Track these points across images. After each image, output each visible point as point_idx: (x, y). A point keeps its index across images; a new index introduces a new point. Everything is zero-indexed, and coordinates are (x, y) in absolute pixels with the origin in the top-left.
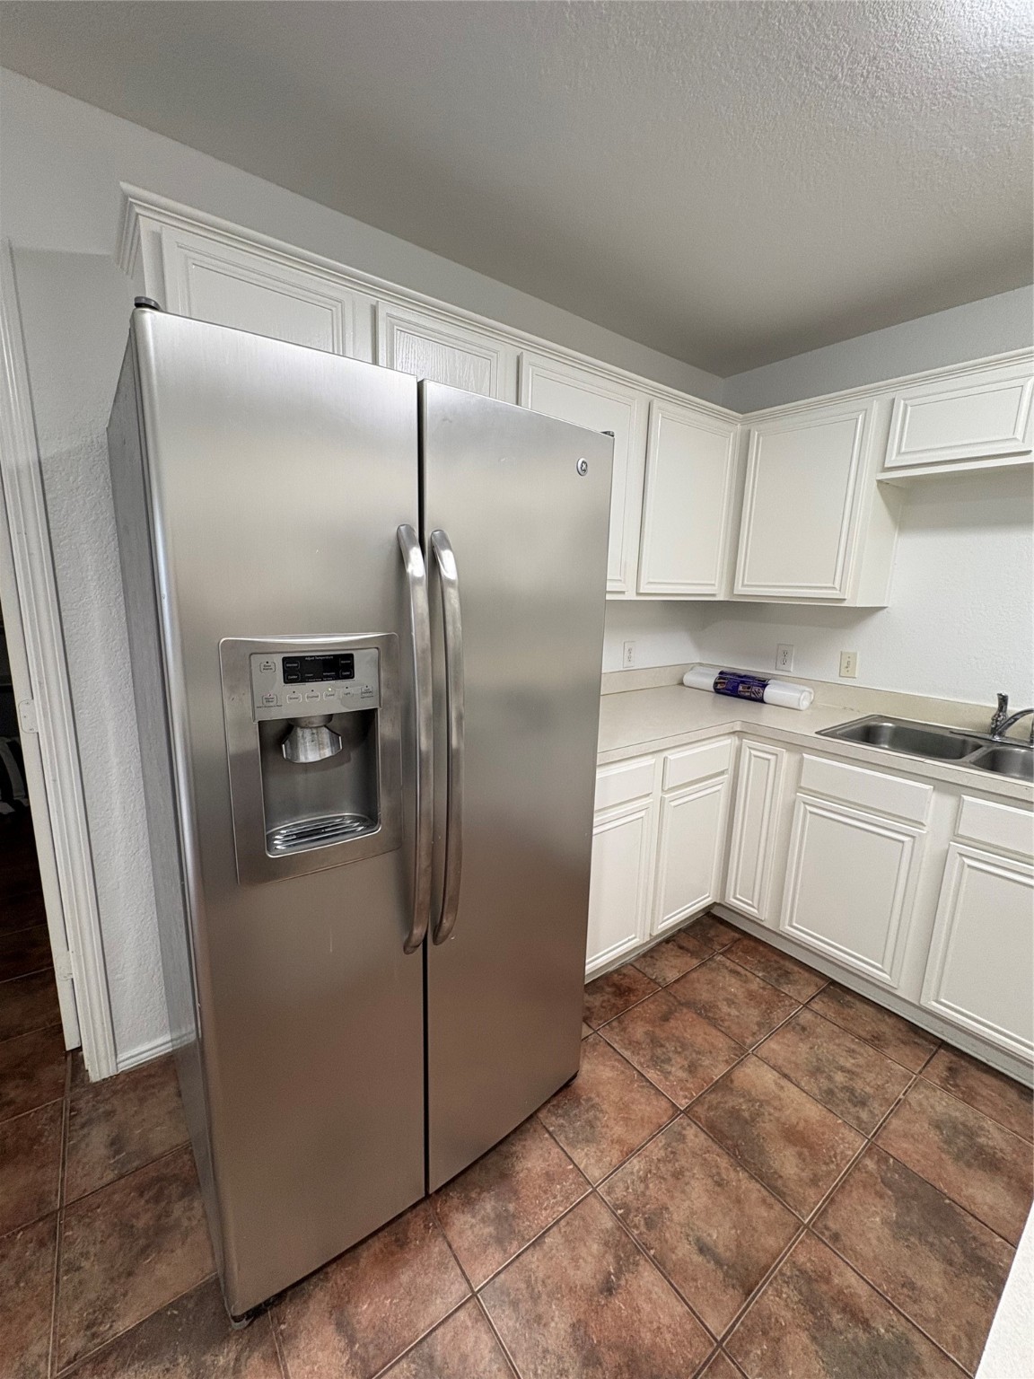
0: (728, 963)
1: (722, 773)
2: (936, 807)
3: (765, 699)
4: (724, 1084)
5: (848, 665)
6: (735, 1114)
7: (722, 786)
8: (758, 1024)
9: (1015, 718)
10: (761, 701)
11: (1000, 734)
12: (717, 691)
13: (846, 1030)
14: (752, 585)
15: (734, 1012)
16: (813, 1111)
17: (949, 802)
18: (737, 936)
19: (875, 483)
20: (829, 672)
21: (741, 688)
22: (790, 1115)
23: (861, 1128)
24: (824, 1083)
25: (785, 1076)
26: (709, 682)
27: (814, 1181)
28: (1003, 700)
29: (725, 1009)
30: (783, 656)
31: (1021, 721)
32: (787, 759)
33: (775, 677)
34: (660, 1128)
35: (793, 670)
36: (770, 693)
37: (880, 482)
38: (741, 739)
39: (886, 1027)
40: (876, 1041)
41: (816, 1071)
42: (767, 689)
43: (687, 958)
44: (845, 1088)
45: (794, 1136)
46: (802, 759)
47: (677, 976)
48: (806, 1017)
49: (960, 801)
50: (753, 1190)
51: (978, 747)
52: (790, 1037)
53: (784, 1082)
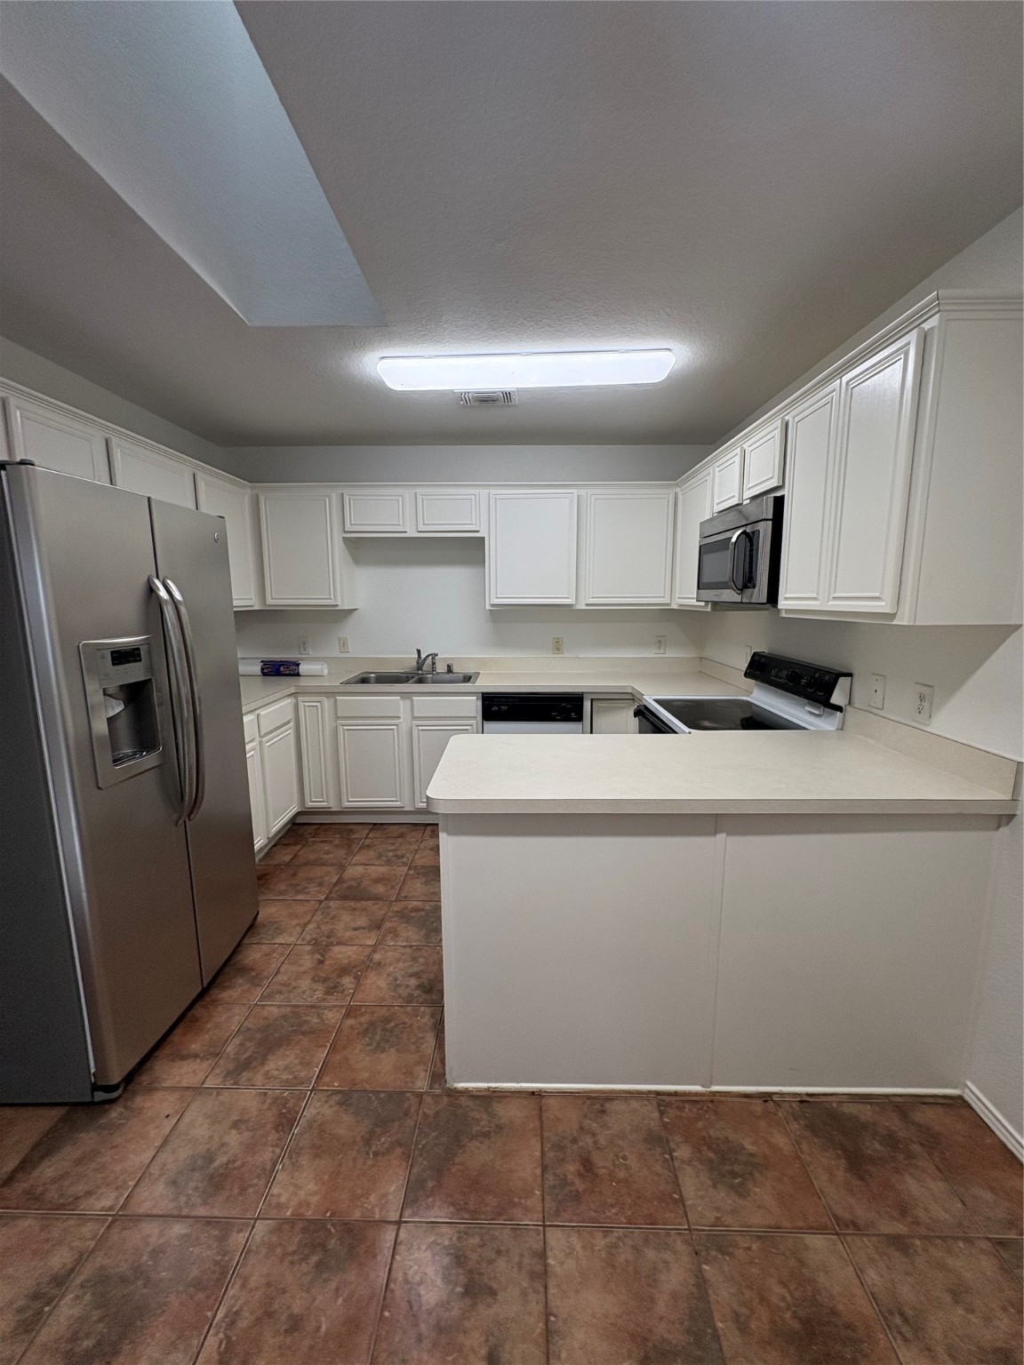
0: (318, 840)
1: (288, 722)
2: (402, 706)
3: (301, 674)
4: (340, 880)
5: (343, 645)
6: (350, 888)
7: (290, 731)
8: (346, 854)
9: (425, 659)
10: (298, 675)
11: (421, 670)
12: (264, 674)
13: (387, 838)
14: (276, 599)
15: (331, 856)
16: (383, 869)
17: (408, 702)
18: (316, 827)
19: (341, 539)
20: (335, 652)
21: (282, 669)
22: (374, 875)
23: (405, 864)
24: (384, 859)
25: (367, 865)
26: (257, 669)
27: (392, 887)
28: (419, 651)
29: (326, 857)
30: (303, 645)
31: (427, 662)
32: (327, 703)
33: (302, 659)
34: (316, 911)
35: (312, 653)
36: (303, 668)
37: (344, 538)
38: (296, 698)
39: (404, 829)
40: (401, 836)
41: (380, 857)
42: (301, 667)
43: (293, 847)
44: (394, 856)
45: (377, 881)
46: (336, 700)
47: (291, 857)
48: (368, 842)
49: (412, 701)
50: (369, 903)
51: (413, 677)
52: (364, 851)
53: (367, 867)
